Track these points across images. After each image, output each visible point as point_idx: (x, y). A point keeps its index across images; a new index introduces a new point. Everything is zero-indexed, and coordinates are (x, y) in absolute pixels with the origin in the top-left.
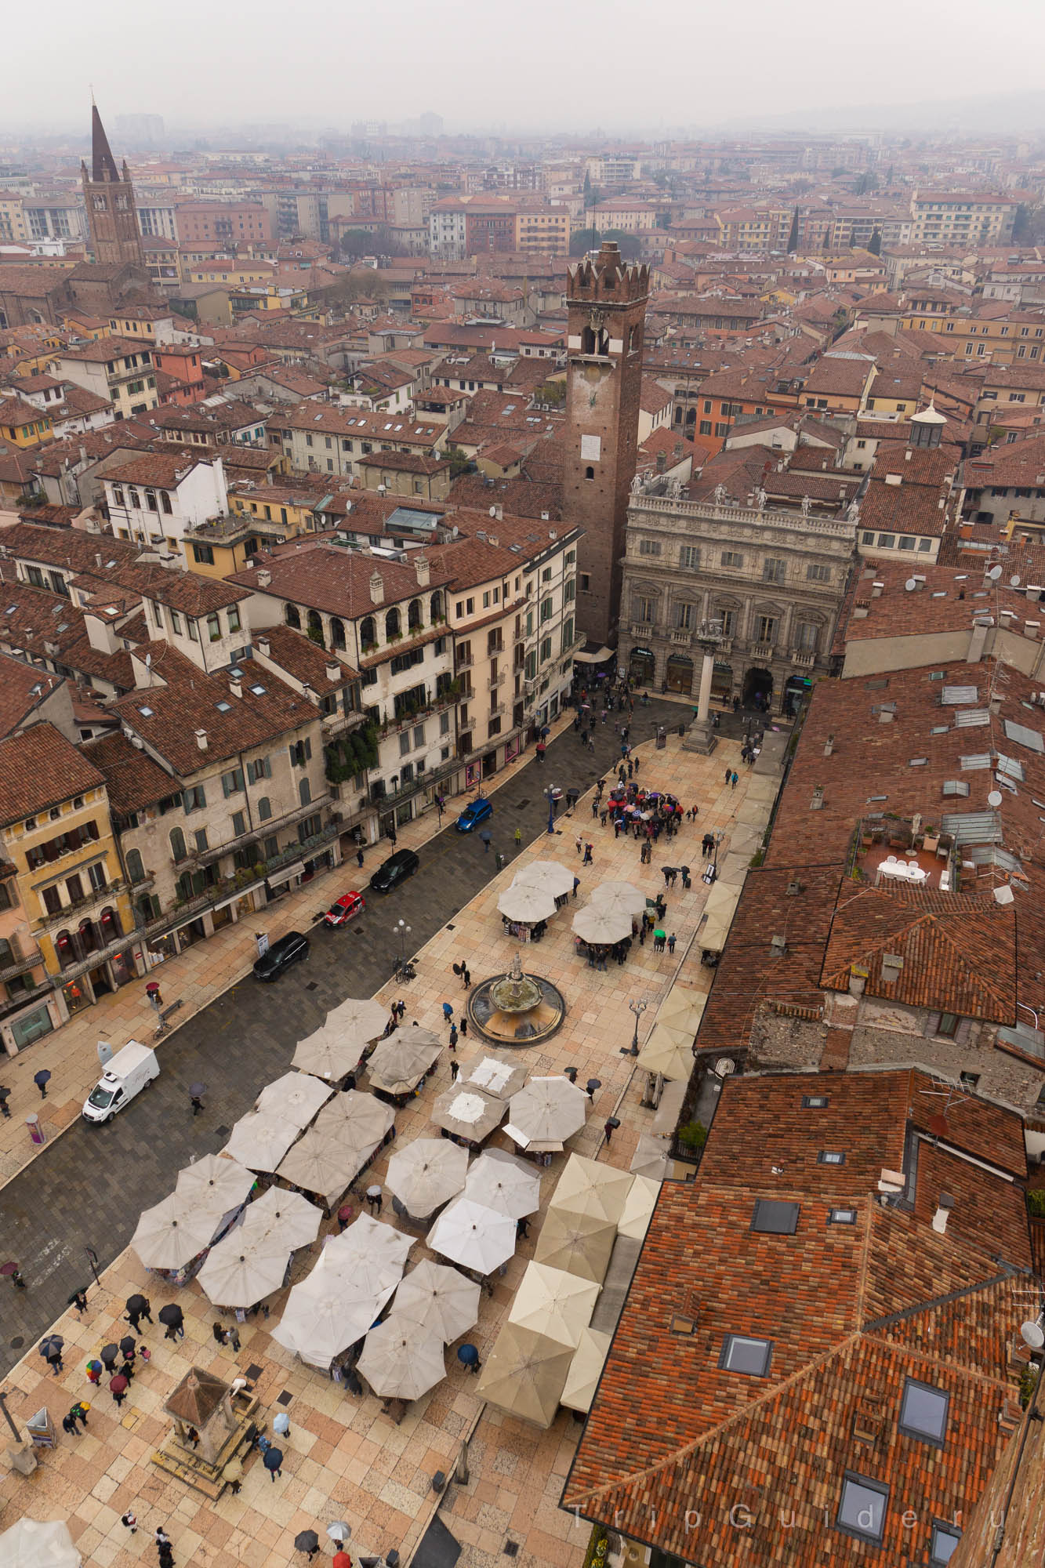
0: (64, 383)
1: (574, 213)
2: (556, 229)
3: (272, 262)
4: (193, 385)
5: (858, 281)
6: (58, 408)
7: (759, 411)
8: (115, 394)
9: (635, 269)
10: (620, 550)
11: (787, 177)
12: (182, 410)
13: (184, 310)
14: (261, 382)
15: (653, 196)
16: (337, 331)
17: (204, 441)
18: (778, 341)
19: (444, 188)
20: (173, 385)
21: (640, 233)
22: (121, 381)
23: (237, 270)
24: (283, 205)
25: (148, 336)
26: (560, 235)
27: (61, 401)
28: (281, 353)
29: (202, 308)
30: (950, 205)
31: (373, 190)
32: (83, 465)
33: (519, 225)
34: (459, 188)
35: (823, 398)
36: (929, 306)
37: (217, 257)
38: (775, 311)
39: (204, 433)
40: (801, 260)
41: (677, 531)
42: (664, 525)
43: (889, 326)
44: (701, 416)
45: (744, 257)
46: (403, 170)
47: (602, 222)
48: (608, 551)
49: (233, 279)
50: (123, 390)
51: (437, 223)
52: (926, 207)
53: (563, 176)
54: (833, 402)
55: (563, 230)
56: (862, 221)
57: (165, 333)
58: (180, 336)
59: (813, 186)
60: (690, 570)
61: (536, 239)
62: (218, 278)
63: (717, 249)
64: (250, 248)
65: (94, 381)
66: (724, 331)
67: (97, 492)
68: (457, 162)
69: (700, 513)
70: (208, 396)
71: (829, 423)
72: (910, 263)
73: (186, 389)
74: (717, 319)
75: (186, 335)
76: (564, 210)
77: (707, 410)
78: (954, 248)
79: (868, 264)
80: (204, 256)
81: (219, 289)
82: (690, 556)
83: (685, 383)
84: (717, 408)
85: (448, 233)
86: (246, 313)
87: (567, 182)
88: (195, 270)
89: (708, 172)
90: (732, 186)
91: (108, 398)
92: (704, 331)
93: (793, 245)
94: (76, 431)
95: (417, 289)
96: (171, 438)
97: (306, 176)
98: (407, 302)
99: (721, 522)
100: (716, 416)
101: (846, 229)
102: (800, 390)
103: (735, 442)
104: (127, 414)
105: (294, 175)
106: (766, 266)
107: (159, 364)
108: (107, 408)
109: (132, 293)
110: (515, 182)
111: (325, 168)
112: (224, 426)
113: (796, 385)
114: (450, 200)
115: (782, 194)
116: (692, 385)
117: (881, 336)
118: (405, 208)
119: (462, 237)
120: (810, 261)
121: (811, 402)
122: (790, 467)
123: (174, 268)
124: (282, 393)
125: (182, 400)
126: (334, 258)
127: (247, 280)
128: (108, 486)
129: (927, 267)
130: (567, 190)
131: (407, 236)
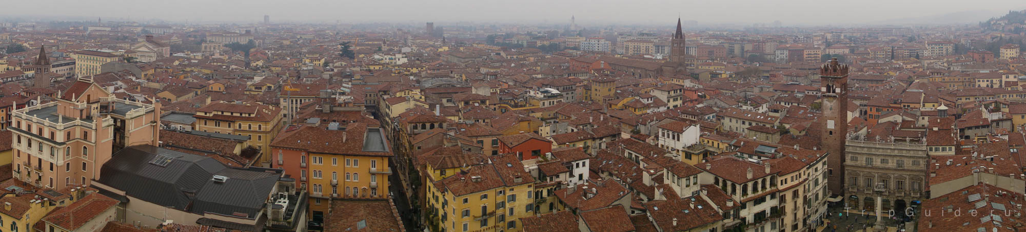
0: (654, 96)
1: (822, 49)
2: (817, 54)
3: (725, 63)
4: (694, 100)
5: (914, 67)
6: (650, 104)
7: (888, 110)
8: (669, 101)
9: (843, 66)
10: (843, 160)
11: (888, 38)
12: (689, 108)
13: (695, 77)
14: (716, 100)
15: (848, 44)
16: (744, 86)
17: (695, 118)
18: (892, 87)
19: (781, 42)
20: (688, 100)
21: (845, 55)
22: (671, 97)
23: (714, 65)
24: (730, 47)
25: (682, 84)
26: (818, 56)
27: (652, 102)
28: (724, 91)
29: (700, 77)
30: (936, 44)
31: (759, 43)
32: (654, 123)
33: (805, 53)
34: (786, 42)
35: (909, 104)
36: (936, 74)
37: (708, 61)
38: (889, 78)
39: (695, 116)
40: (896, 62)
41: (863, 152)
42: (859, 150)
43: (925, 81)
44: (869, 112)
45: (879, 62)
46: (769, 37)
47: (832, 52)
48: (839, 160)
49: (712, 68)
50: (671, 100)
51: (778, 52)
52: (930, 45)
53: (818, 38)
54: (912, 106)
55: (819, 54)
56: (912, 50)
57: (688, 83)
58: (692, 84)
59: (896, 40)
60: (870, 166)
61: (811, 57)
62: (707, 68)
63: (870, 59)
64: (718, 59)
65: (663, 96)
66: (874, 85)
67: (656, 132)
68: (785, 35)
69: (871, 145)
70: (698, 104)
71: (912, 112)
72: (929, 61)
73: (691, 101)
74: (872, 81)
75: (694, 84)
76: (819, 48)
77: (871, 110)
78: (940, 57)
79: (917, 63)
80: (704, 61)
81: (707, 71)
82: (869, 161)
83: (862, 102)
84: (874, 110)
85: (782, 56)
86: (714, 78)
87: (820, 40)
88: (700, 65)
89: (865, 37)
90: (872, 41)
91: (666, 102)
92: (868, 85)
93: (893, 57)
94: (654, 112)
95: (771, 73)
96: (684, 116)
97: (738, 38)
98: (768, 77)
99: (879, 148)
100: (874, 112)
101: (907, 52)
102: (901, 103)
103: (881, 121)
104: (671, 107)
105: (735, 38)
106: (885, 64)
107: (684, 93)
108: (665, 105)
109: (680, 71)
110: (804, 40)
111: (745, 36)
112: (702, 114)
113: (899, 101)
114: (783, 45)
115: (887, 43)
116: (865, 102)
117: (923, 84)
118: (769, 48)
119: (787, 57)
120: (899, 62)
121: (904, 106)
122: (901, 128)
123: (694, 64)
124: (723, 104)
125: (690, 105)
126: (745, 62)
127: (716, 68)
128: (660, 130)
129: (934, 62)
130: (820, 42)
131: (769, 56)
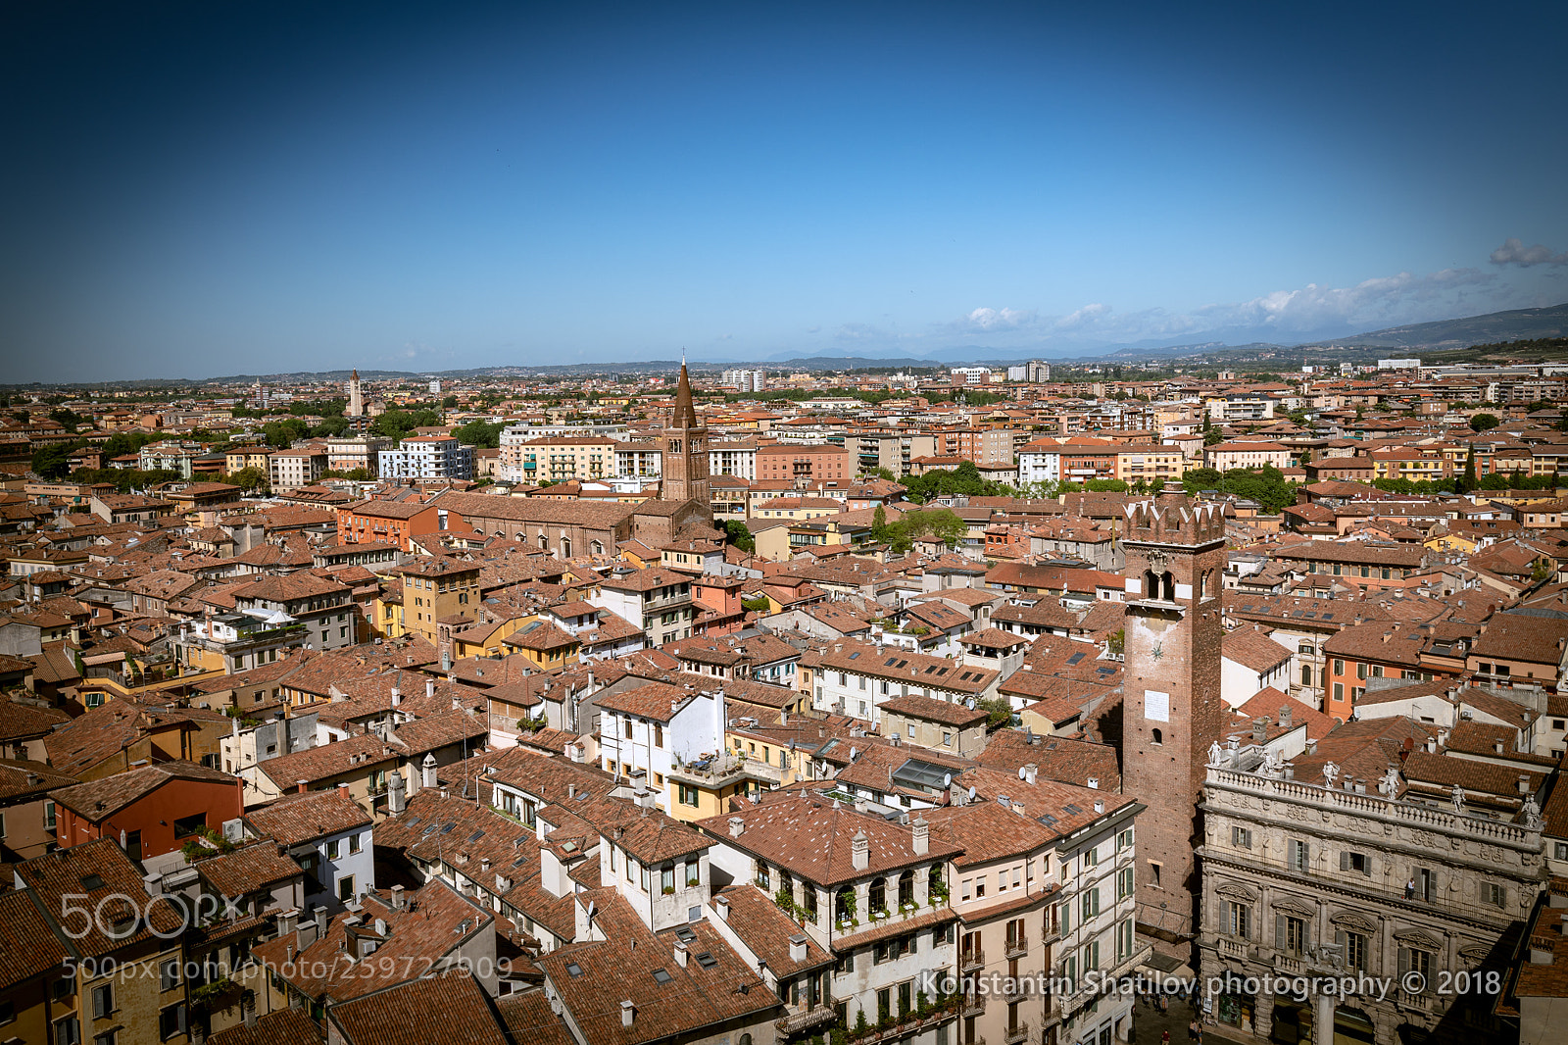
0: (600, 610)
1: (1190, 454)
2: (1166, 468)
3: (841, 500)
4: (728, 619)
14: (800, 616)
15: (1288, 435)
19: (1039, 431)
20: (708, 617)
21: (1273, 472)
22: (657, 611)
25: (695, 568)
26: (1170, 473)
31: (961, 432)
33: (1121, 465)
35: (1503, 663)
40: (1482, 502)
41: (1273, 817)
47: (1225, 461)
50: (657, 619)
51: (1028, 462)
53: (1179, 417)
55: (1175, 469)
60: (1297, 871)
66: (1373, 579)
69: (1308, 798)
71: (1509, 694)
73: (722, 620)
74: (1365, 566)
76: (1175, 449)
77: (1338, 670)
82: (1296, 852)
85: (1039, 473)
86: (803, 547)
87: (1183, 422)
95: (993, 527)
98: (981, 541)
100: (1351, 678)
102: (1470, 652)
103: (1370, 711)
106: (1432, 508)
110: (1122, 423)
113: (1462, 646)
118: (992, 449)
119: (1054, 476)
121: (1485, 668)
122: (1448, 748)
124: (819, 629)
128: (604, 714)
130: (1185, 430)
131: (993, 477)
